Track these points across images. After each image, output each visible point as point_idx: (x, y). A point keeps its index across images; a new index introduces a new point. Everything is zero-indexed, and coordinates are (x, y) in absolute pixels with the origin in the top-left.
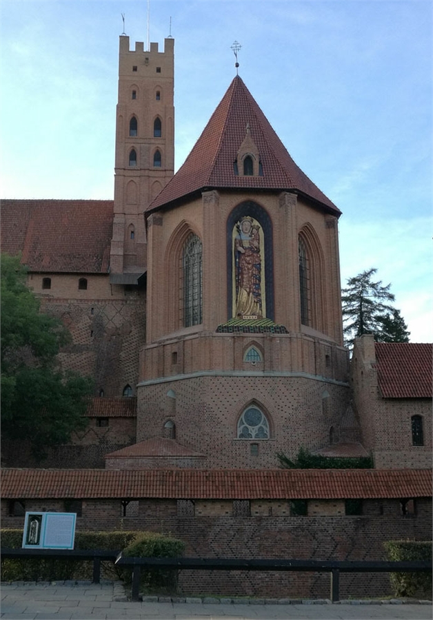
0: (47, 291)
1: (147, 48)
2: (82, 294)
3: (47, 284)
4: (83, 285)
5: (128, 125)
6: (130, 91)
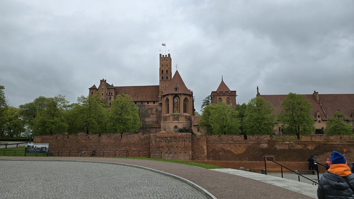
0: (148, 104)
1: (165, 56)
2: (154, 105)
3: (148, 103)
4: (154, 103)
5: (162, 72)
6: (162, 65)
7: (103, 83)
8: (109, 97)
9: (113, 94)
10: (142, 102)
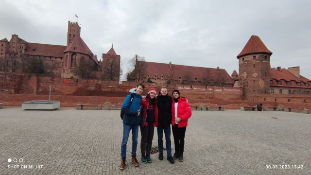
1: (73, 23)
2: (61, 60)
3: (56, 59)
5: (69, 35)
6: (70, 30)
7: (15, 37)
8: (20, 50)
9: (24, 48)
10: (51, 57)
